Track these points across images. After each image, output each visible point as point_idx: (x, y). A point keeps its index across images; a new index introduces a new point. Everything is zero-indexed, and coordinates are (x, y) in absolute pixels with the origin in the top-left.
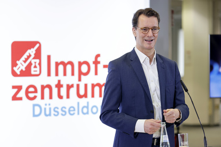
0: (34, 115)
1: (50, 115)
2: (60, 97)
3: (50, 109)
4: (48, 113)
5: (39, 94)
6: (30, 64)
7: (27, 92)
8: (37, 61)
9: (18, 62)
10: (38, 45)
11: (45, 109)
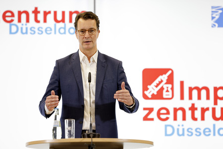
0: (166, 135)
1: (183, 134)
2: (194, 119)
3: (183, 129)
4: (181, 132)
5: (171, 116)
6: (162, 89)
7: (159, 114)
8: (170, 86)
9: (149, 87)
10: (170, 72)
11: (178, 129)
